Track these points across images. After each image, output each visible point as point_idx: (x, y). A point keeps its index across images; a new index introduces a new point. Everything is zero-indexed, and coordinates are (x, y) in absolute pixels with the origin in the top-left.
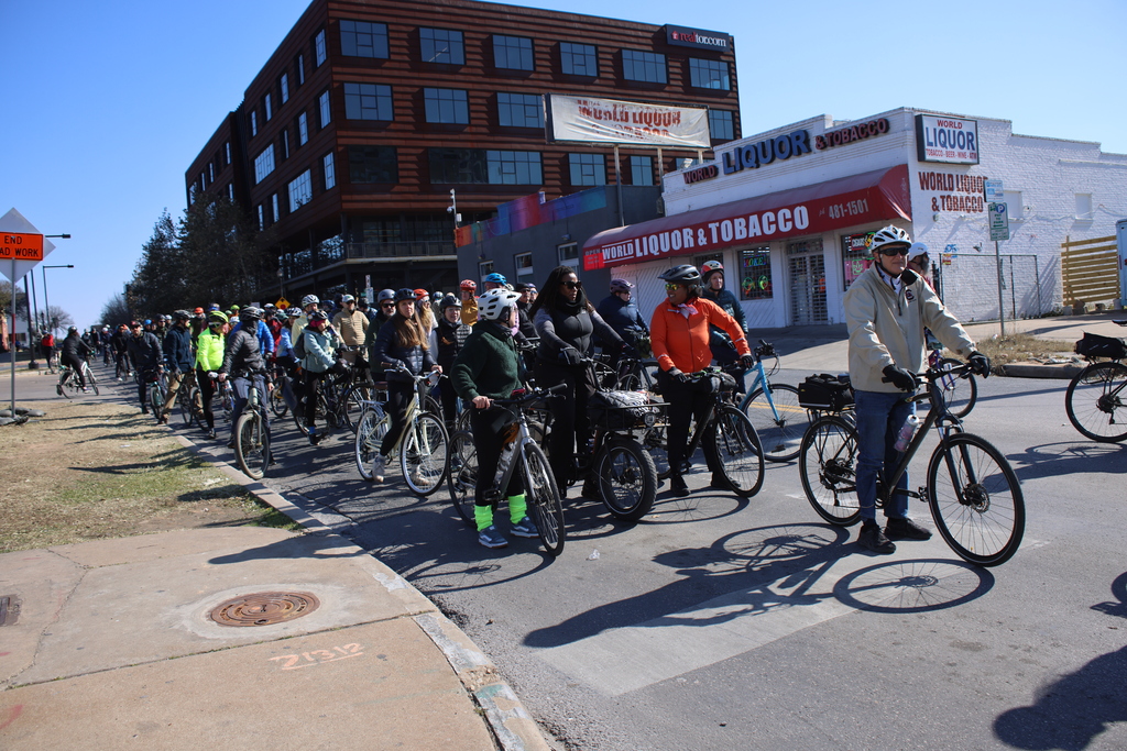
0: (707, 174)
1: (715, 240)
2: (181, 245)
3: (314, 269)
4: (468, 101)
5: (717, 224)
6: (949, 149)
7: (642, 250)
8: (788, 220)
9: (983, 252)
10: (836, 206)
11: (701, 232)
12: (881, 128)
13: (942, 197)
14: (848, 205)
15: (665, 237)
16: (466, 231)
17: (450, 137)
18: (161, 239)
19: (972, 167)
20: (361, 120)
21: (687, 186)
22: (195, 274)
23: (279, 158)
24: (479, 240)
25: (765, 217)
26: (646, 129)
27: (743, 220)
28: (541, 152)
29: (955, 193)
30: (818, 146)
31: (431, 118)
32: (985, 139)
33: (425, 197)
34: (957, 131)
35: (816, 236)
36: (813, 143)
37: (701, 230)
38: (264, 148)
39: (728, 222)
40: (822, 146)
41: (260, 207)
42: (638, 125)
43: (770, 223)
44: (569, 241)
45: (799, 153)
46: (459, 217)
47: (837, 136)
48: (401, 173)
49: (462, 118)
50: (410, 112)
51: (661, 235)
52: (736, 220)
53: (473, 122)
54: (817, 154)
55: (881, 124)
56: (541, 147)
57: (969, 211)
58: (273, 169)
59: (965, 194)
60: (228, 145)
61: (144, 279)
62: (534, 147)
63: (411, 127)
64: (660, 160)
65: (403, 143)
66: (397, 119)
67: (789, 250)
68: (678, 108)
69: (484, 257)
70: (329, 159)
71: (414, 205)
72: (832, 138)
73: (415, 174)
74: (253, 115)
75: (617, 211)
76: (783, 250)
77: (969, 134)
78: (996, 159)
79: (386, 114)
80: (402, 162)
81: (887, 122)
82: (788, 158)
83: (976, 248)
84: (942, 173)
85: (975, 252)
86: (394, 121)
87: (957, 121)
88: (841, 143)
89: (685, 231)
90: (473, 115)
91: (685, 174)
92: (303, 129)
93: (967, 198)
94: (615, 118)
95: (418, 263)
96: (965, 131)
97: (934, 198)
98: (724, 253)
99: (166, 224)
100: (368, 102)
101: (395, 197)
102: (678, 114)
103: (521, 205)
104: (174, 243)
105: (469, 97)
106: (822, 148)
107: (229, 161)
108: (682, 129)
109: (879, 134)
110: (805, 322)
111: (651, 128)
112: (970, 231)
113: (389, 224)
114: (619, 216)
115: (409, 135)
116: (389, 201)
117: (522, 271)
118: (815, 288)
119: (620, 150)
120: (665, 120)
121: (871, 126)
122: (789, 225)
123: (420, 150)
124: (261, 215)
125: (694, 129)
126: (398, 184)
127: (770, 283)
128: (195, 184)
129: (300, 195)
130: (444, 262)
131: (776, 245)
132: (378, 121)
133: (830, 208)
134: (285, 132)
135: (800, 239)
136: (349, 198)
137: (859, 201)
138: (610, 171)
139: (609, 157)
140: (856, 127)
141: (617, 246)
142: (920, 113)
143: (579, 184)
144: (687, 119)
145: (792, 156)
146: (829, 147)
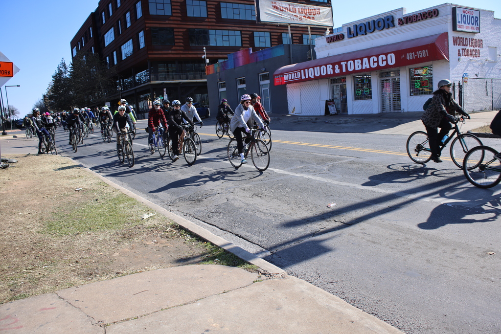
0: (339, 38)
1: (344, 70)
2: (69, 75)
3: (135, 86)
4: (207, 6)
5: (346, 63)
6: (467, 25)
7: (305, 75)
8: (384, 60)
9: (479, 77)
10: (411, 53)
11: (337, 67)
12: (435, 14)
13: (463, 49)
14: (418, 53)
15: (317, 69)
16: (211, 67)
17: (198, 24)
18: (60, 73)
19: (476, 34)
20: (157, 15)
21: (328, 44)
22: (78, 89)
23: (117, 34)
24: (218, 71)
25: (371, 59)
26: (304, 16)
27: (360, 61)
28: (241, 31)
29: (468, 48)
30: (399, 24)
31: (190, 14)
32: (483, 21)
33: (187, 52)
34: (471, 16)
35: (396, 69)
36: (396, 22)
37: (337, 65)
38: (109, 30)
39: (352, 62)
40: (401, 23)
41: (107, 58)
42: (301, 14)
43: (374, 62)
44: (265, 72)
45: (388, 28)
46: (208, 61)
47: (410, 18)
48: (176, 41)
49: (204, 15)
50: (179, 11)
51: (315, 68)
52: (356, 61)
53: (209, 16)
54: (398, 27)
55: (435, 12)
56: (241, 29)
57: (474, 56)
58: (113, 39)
59: (472, 48)
60: (91, 28)
61: (53, 92)
62: (238, 29)
63: (180, 19)
64: (310, 32)
65: (176, 26)
66: (174, 14)
67: (381, 75)
68: (318, 7)
69: (221, 80)
70: (141, 34)
71: (182, 56)
72: (407, 19)
73: (182, 41)
74: (103, 13)
75: (290, 57)
76: (378, 75)
77: (476, 17)
78: (487, 30)
79: (168, 13)
80: (176, 35)
81: (438, 11)
82: (382, 30)
83: (476, 75)
84: (463, 37)
85: (476, 77)
86: (172, 16)
87: (471, 11)
88: (412, 22)
89: (328, 66)
90: (209, 13)
91: (327, 38)
92: (128, 20)
93: (473, 50)
94: (290, 11)
95: (184, 83)
96: (474, 16)
97: (459, 50)
98: (346, 77)
99: (64, 66)
100: (160, 6)
101: (173, 52)
102: (319, 9)
103: (240, 54)
104: (67, 75)
105: (207, 4)
106: (401, 25)
107: (92, 36)
108: (320, 17)
109: (433, 17)
110: (389, 111)
111: (307, 16)
112: (474, 67)
113: (169, 65)
114: (290, 59)
115: (179, 22)
116: (170, 54)
117: (240, 86)
118: (395, 95)
119: (291, 27)
120: (313, 12)
121: (429, 13)
122: (385, 63)
123: (185, 30)
124: (108, 61)
125: (326, 17)
126: (175, 46)
127: (371, 92)
128: (75, 48)
129: (127, 52)
130: (196, 83)
131: (375, 73)
132: (165, 15)
133: (408, 54)
134: (119, 22)
135: (387, 70)
136: (151, 52)
137: (423, 51)
138: (272, 40)
139: (272, 34)
140: (420, 14)
141: (291, 74)
142: (454, 6)
143: (259, 46)
144: (323, 12)
145: (385, 29)
146: (405, 24)
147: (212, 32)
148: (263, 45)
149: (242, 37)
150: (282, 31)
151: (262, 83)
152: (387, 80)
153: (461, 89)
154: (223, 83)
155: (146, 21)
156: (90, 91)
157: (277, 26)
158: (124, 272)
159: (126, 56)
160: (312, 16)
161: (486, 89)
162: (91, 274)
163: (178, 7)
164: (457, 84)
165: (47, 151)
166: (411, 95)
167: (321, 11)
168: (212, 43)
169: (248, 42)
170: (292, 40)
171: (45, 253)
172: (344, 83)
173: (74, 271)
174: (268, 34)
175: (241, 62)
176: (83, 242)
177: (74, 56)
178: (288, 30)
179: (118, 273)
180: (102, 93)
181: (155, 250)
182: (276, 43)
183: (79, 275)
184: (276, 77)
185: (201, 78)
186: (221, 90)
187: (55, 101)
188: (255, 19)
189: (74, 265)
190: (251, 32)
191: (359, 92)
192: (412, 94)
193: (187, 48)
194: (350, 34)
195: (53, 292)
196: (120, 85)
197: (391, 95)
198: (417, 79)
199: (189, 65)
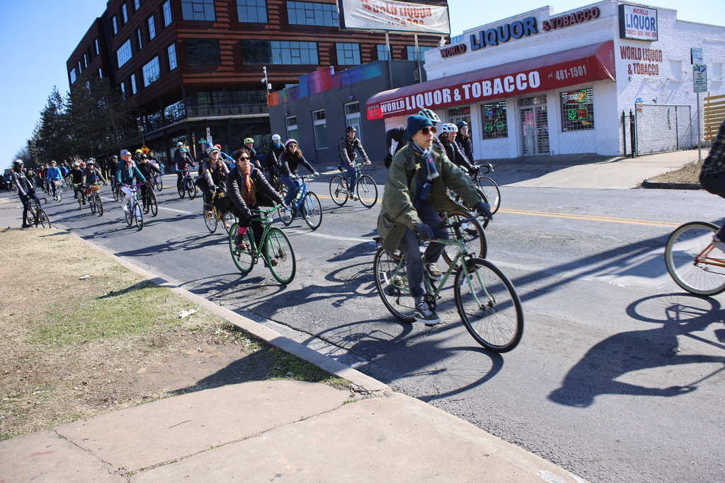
0: (458, 50)
1: (467, 97)
2: (65, 110)
3: (164, 125)
4: (267, 7)
5: (469, 86)
6: (640, 30)
7: (411, 105)
8: (524, 81)
9: (658, 104)
10: (561, 71)
11: (456, 92)
12: (594, 14)
13: (634, 64)
14: (571, 70)
15: (428, 96)
16: (275, 95)
17: (255, 33)
18: (53, 108)
19: (653, 43)
20: (194, 21)
21: (443, 60)
22: (80, 131)
23: (135, 49)
24: (285, 101)
25: (506, 80)
26: (409, 20)
27: (489, 83)
28: (317, 42)
29: (642, 62)
30: (544, 28)
31: (242, 19)
32: (662, 24)
33: (240, 74)
34: (645, 16)
35: (542, 93)
36: (540, 26)
37: (457, 90)
38: (124, 43)
39: (478, 84)
40: (547, 28)
41: (123, 85)
42: (404, 17)
43: (510, 84)
44: (353, 100)
45: (529, 34)
46: (270, 86)
47: (559, 21)
48: (223, 58)
49: (263, 19)
50: (226, 15)
51: (426, 94)
52: (483, 82)
53: (271, 22)
54: (543, 34)
55: (594, 11)
56: (317, 39)
57: (650, 74)
58: (131, 56)
59: (647, 62)
60: (96, 41)
61: (42, 136)
62: (313, 39)
63: (227, 26)
64: (416, 43)
65: (223, 36)
66: (219, 20)
67: (520, 103)
68: (428, 6)
69: (289, 113)
70: (172, 49)
71: (232, 80)
72: (555, 22)
73: (231, 58)
74: (114, 19)
75: (388, 79)
76: (516, 103)
77: (652, 19)
78: (667, 37)
79: (210, 16)
80: (223, 50)
81: (598, 10)
82: (520, 37)
83: (654, 101)
84: (635, 47)
85: (653, 103)
86: (216, 22)
87: (645, 10)
88: (562, 26)
89: (444, 91)
90: (270, 17)
91: (441, 51)
92: (152, 28)
93: (649, 65)
94: (388, 12)
95: (236, 119)
96: (650, 17)
97: (629, 65)
98: (471, 106)
99: (56, 97)
100: (198, 8)
101: (219, 74)
102: (430, 9)
103: (316, 75)
104: (62, 110)
105: (267, 4)
106: (547, 30)
107: (98, 53)
108: (433, 20)
109: (592, 19)
110: (532, 154)
111: (412, 20)
112: (651, 89)
113: (214, 94)
114: (389, 82)
115: (227, 31)
116: (215, 77)
117: (318, 123)
118: (540, 130)
119: (390, 35)
120: (421, 14)
121: (586, 13)
122: (525, 85)
123: (235, 42)
124: (123, 90)
125: (440, 20)
126: (221, 65)
127: (506, 127)
128: (74, 70)
129: (151, 75)
130: (254, 118)
131: (511, 99)
132: (205, 21)
133: (557, 72)
134: (139, 31)
135: (529, 95)
136: (187, 75)
137: (579, 67)
138: (363, 55)
139: (362, 46)
140: (574, 14)
141: (391, 103)
142: (621, 3)
143: (343, 64)
144: (435, 13)
145: (524, 36)
146: (552, 29)
147: (275, 44)
148: (349, 62)
149: (319, 52)
150: (377, 42)
151: (350, 117)
152: (529, 110)
153: (633, 120)
154: (294, 119)
155: (178, 30)
156: (98, 133)
157: (370, 34)
158: (155, 396)
159: (150, 81)
160: (420, 19)
161: (669, 121)
162: (106, 400)
163: (225, 9)
164: (627, 114)
165: (37, 223)
166: (563, 131)
167: (432, 11)
168: (276, 61)
169: (328, 59)
170: (392, 54)
171: (36, 373)
172: (467, 115)
173: (80, 396)
174: (356, 47)
175: (318, 87)
176: (93, 353)
177: (72, 83)
178: (385, 40)
179: (146, 397)
180: (116, 137)
181: (199, 362)
182: (369, 59)
183: (88, 402)
184: (369, 108)
185: (261, 112)
186: (290, 128)
187: (46, 149)
188: (337, 24)
189: (81, 389)
190: (332, 44)
191: (489, 127)
192: (564, 129)
193: (239, 68)
194: (475, 44)
195: (50, 428)
196: (143, 125)
197: (535, 131)
198: (571, 108)
199: (243, 93)
